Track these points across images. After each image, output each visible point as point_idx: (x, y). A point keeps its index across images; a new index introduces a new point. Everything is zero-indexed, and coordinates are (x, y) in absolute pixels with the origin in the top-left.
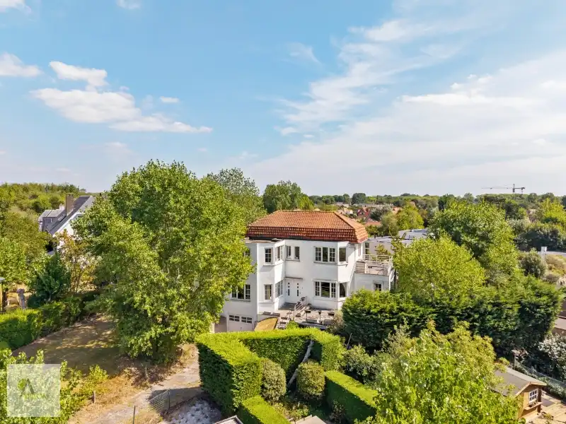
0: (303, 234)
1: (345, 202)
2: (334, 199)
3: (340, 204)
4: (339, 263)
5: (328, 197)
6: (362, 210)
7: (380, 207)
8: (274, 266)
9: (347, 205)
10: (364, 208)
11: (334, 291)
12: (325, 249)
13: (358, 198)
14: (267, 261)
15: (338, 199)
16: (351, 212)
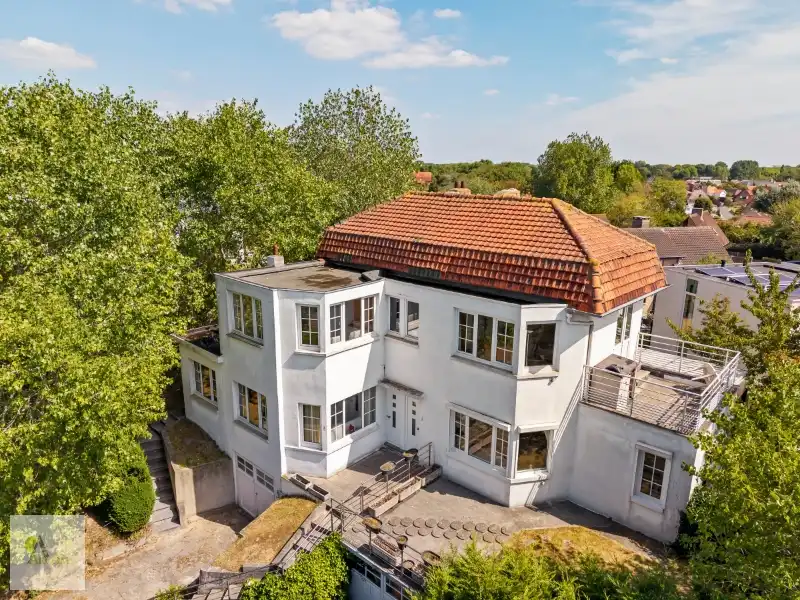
0: (441, 266)
1: (715, 176)
2: (696, 171)
3: (704, 179)
4: (523, 370)
5: (687, 166)
6: (744, 190)
7: (777, 186)
8: (324, 356)
9: (717, 182)
10: (750, 188)
11: (503, 447)
12: (486, 322)
13: (742, 170)
14: (305, 341)
15: (705, 171)
16: (723, 194)
